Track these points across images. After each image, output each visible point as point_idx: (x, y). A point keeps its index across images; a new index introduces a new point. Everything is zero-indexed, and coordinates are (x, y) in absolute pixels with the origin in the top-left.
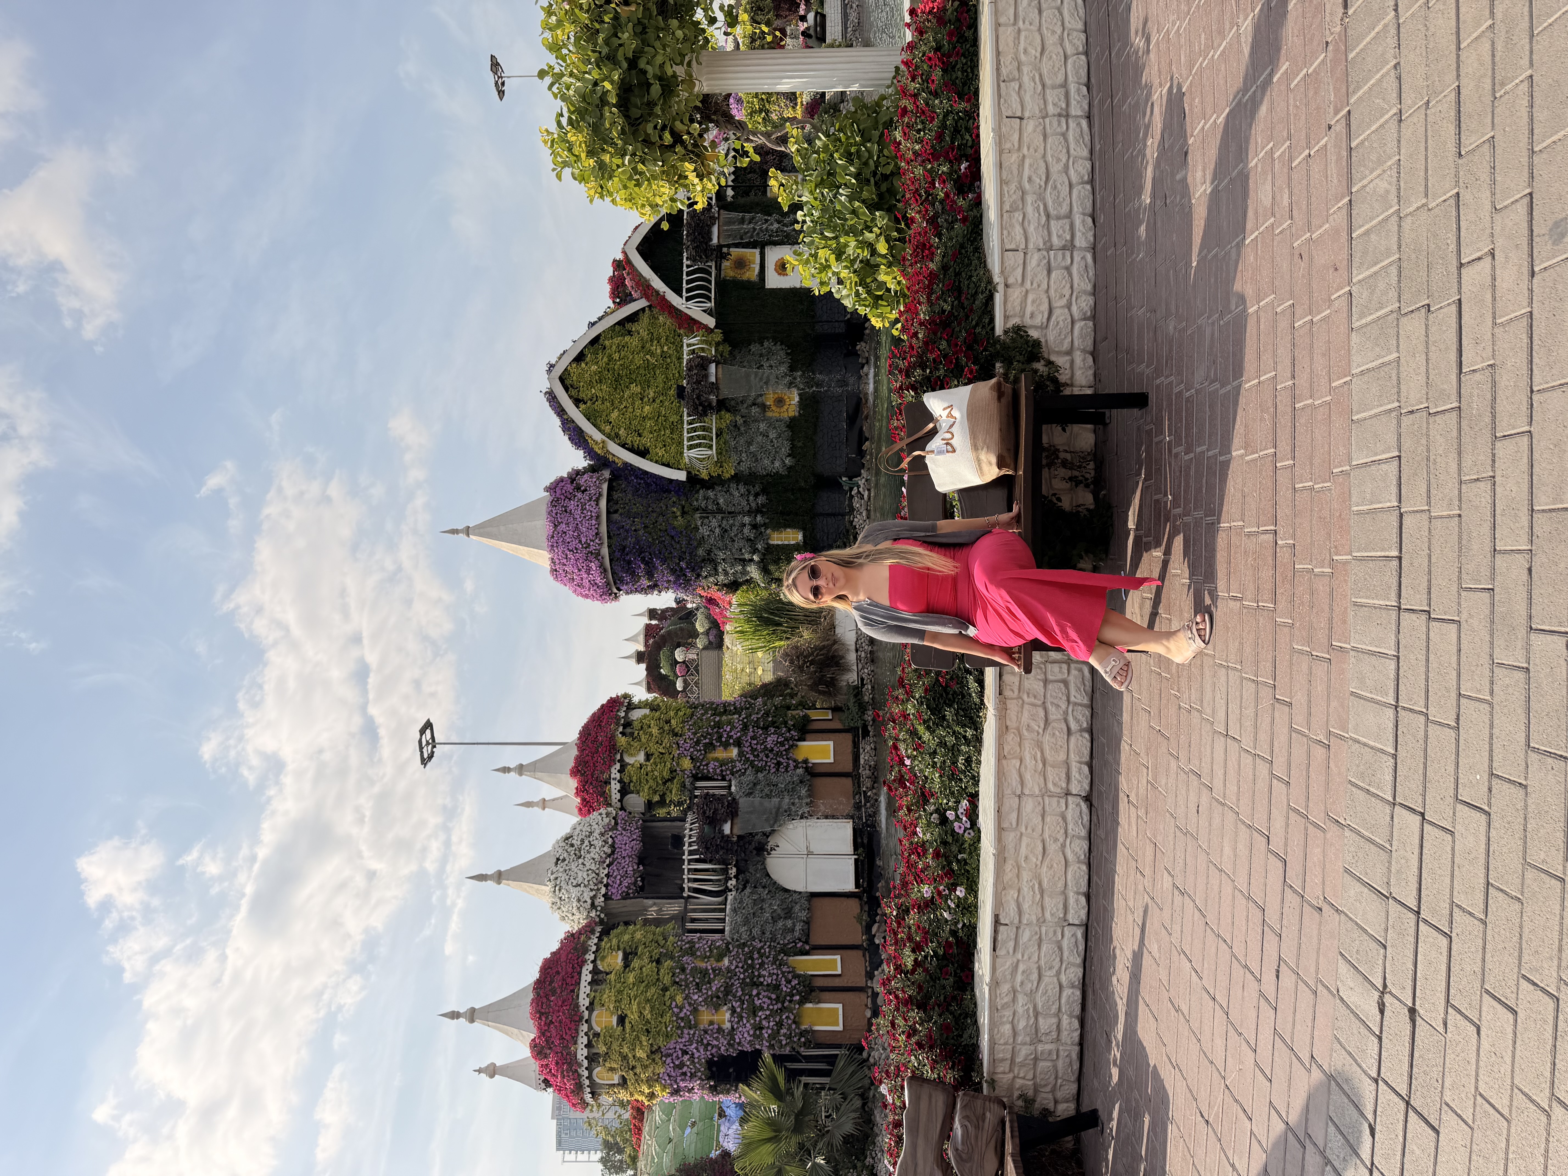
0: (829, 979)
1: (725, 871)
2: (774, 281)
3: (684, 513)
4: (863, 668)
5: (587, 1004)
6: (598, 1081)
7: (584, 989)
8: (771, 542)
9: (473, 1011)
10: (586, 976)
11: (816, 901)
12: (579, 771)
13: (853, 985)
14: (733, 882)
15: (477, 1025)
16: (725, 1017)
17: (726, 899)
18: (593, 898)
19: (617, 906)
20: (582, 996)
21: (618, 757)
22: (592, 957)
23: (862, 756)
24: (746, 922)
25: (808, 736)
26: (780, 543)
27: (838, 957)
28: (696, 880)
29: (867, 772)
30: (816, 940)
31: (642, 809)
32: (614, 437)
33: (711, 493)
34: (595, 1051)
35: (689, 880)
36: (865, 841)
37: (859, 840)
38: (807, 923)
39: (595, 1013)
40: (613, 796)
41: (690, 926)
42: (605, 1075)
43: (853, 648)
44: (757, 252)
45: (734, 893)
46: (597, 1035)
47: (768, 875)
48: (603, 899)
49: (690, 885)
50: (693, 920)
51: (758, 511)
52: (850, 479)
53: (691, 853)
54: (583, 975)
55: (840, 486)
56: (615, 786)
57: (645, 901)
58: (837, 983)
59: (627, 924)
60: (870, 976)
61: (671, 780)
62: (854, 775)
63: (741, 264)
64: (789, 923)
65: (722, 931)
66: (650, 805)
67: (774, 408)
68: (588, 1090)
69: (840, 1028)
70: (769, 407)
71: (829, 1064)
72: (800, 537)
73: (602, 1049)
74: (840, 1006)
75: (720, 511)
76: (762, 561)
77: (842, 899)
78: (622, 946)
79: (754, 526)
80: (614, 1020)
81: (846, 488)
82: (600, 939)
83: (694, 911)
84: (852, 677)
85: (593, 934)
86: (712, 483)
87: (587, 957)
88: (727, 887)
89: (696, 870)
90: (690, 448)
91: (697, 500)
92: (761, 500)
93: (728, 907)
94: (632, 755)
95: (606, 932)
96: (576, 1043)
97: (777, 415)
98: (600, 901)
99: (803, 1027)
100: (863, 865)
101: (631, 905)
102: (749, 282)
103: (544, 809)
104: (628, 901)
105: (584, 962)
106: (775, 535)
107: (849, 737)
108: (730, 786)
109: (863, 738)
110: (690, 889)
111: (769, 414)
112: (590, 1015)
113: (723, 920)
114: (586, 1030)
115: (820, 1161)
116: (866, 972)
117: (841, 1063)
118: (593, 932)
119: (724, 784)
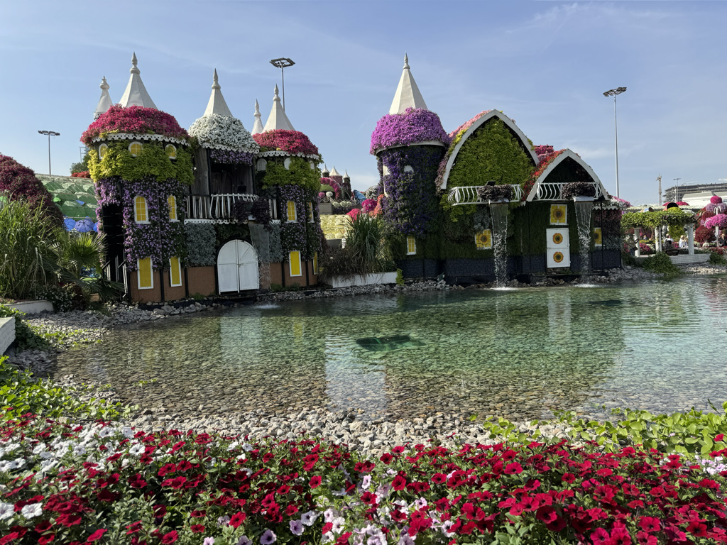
0: (167, 280)
1: (226, 218)
2: (550, 233)
4: (342, 291)
5: (145, 139)
6: (100, 147)
7: (154, 137)
8: (408, 238)
9: (139, 73)
10: (160, 138)
11: (212, 269)
13: (165, 294)
14: (221, 223)
17: (211, 219)
19: (204, 156)
20: (150, 135)
21: (288, 155)
22: (173, 141)
23: (294, 292)
25: (304, 261)
26: (408, 242)
27: (181, 285)
28: (221, 201)
29: (286, 296)
30: (191, 271)
31: (259, 169)
32: (464, 148)
34: (117, 144)
35: (220, 197)
36: (248, 297)
38: (200, 265)
39: (139, 143)
40: (265, 153)
41: (194, 198)
42: (104, 151)
43: (353, 285)
44: (565, 224)
45: (214, 223)
47: (226, 242)
49: (218, 198)
50: (197, 200)
53: (236, 198)
54: (162, 136)
56: (271, 153)
57: (207, 172)
58: (166, 284)
59: (193, 161)
60: (171, 303)
62: (284, 288)
63: (559, 214)
64: (199, 255)
66: (262, 174)
67: (481, 236)
69: (139, 288)
72: (412, 253)
74: (152, 287)
77: (214, 285)
80: (136, 155)
81: (439, 277)
82: (184, 146)
83: (203, 201)
84: (337, 285)
87: (173, 138)
88: (217, 219)
89: (226, 201)
90: (460, 190)
93: (206, 221)
96: (121, 132)
97: (477, 237)
98: (206, 146)
100: (234, 296)
102: (549, 222)
105: (169, 137)
106: (412, 240)
107: (305, 284)
108: (275, 219)
109: (304, 293)
110: (215, 198)
111: (478, 233)
112: (138, 141)
113: (198, 218)
114: (130, 138)
116: (173, 301)
118: (187, 142)
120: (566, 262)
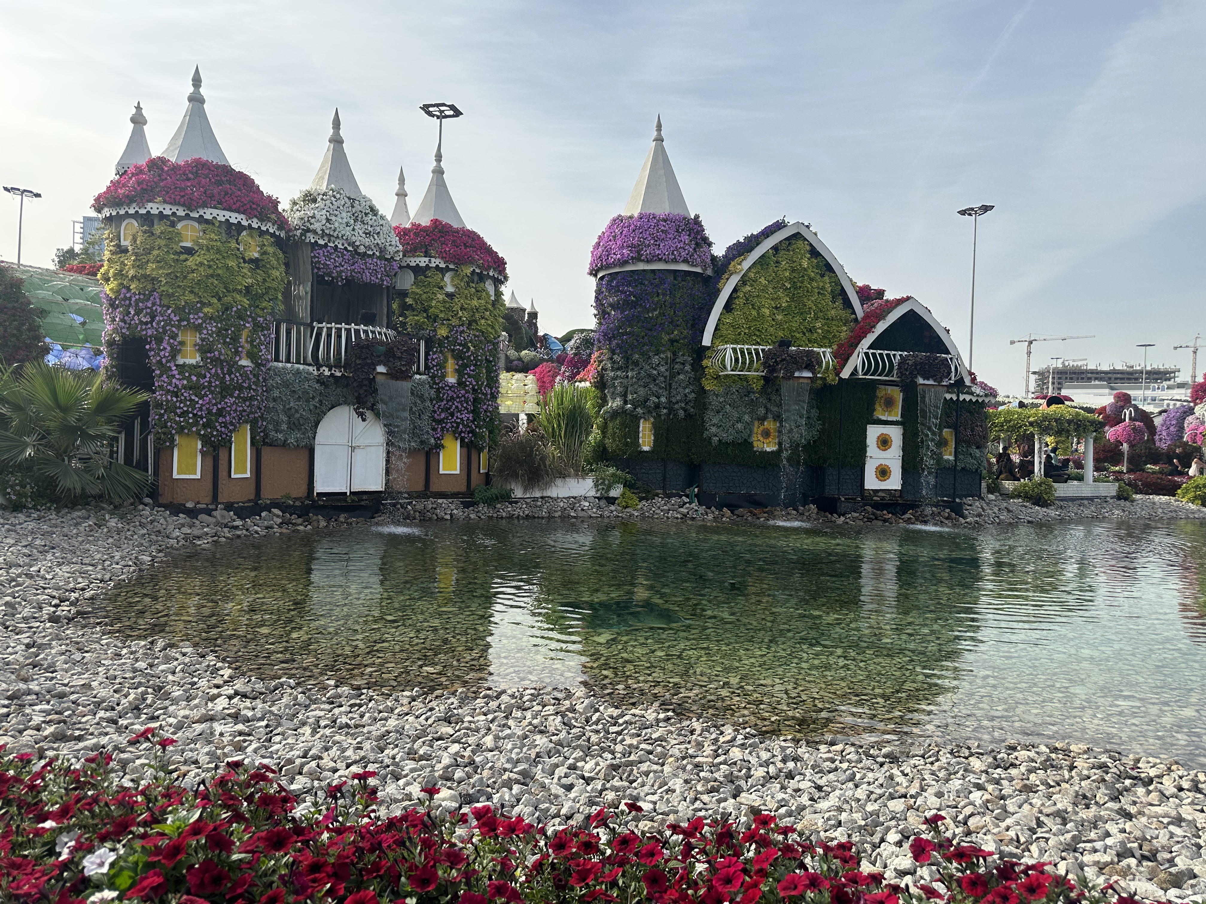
0: (226, 465)
1: (338, 366)
2: (873, 432)
3: (672, 341)
4: (527, 503)
5: (206, 217)
6: (124, 224)
7: (222, 215)
8: (642, 421)
9: (202, 101)
10: (234, 218)
11: (305, 455)
12: (436, 227)
13: (220, 490)
14: (327, 373)
15: (186, 104)
16: (191, 358)
17: (310, 365)
18: (315, 232)
19: (306, 257)
20: (215, 212)
21: (451, 266)
22: (255, 225)
23: (445, 501)
24: (286, 384)
25: (465, 450)
26: (641, 429)
27: (248, 475)
28: (329, 335)
29: (430, 506)
30: (266, 452)
31: (399, 286)
32: (744, 281)
33: (688, 368)
34: (156, 222)
35: (329, 329)
36: (363, 503)
37: (365, 497)
38: (284, 445)
39: (196, 225)
40: (413, 260)
41: (283, 327)
42: (130, 232)
43: (545, 495)
44: (899, 418)
45: (315, 373)
46: (173, 224)
47: (333, 407)
48: (313, 241)
49: (325, 330)
50: (289, 333)
51: (671, 410)
52: (696, 496)
53: (357, 332)
54: (236, 215)
55: (690, 485)
56: (423, 261)
57: (310, 284)
58: (223, 473)
59: (287, 265)
60: (229, 507)
61: (428, 317)
62: (426, 493)
63: (889, 403)
64: (284, 427)
65: (277, 359)
66: (403, 294)
67: (761, 428)
68: (114, 213)
69: (175, 476)
70: (762, 424)
71: (138, 463)
72: (646, 448)
73: (158, 228)
74: (198, 476)
75: (673, 376)
76: (624, 412)
77: (306, 480)
78: (265, 257)
79: (657, 406)
80: (188, 244)
81: (687, 491)
82: (273, 235)
83: (298, 332)
84: (518, 493)
85: (278, 229)
86: (698, 368)
87: (255, 220)
88: (322, 366)
89: (339, 337)
90: (734, 350)
91: (683, 355)
92: (681, 413)
93: (301, 367)
94: (452, 280)
95: (278, 242)
96: (165, 202)
97: (755, 430)
98: (311, 238)
99: (177, 437)
100: (339, 500)
101: (305, 269)
102: (874, 410)
103: (397, 195)
104: (309, 267)
105: (249, 218)
106: (648, 425)
107: (463, 488)
108: (420, 374)
109: (462, 503)
110: (320, 330)
111: (756, 423)
112: (194, 219)
113: (288, 361)
114: (178, 213)
115: (29, 452)
116: (233, 503)
117: (137, 475)
118: (280, 228)
119: (422, 368)
120: (894, 483)
